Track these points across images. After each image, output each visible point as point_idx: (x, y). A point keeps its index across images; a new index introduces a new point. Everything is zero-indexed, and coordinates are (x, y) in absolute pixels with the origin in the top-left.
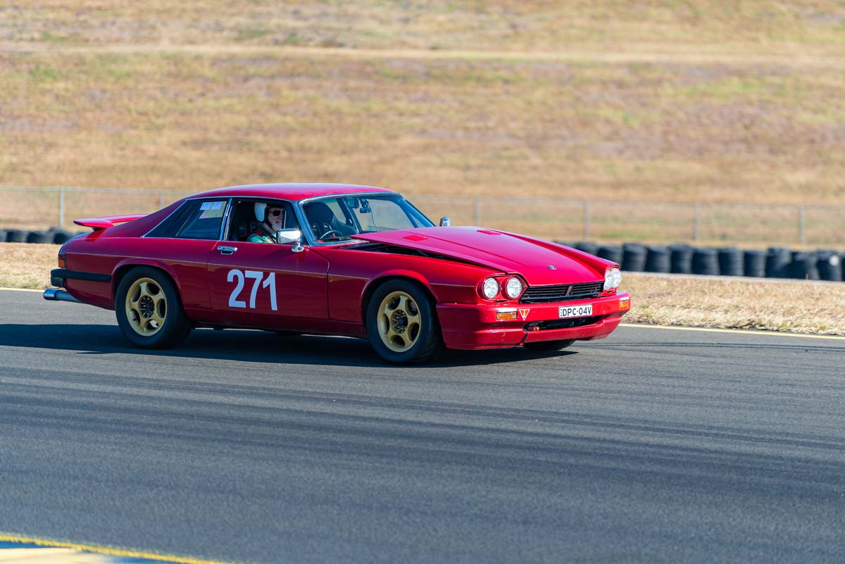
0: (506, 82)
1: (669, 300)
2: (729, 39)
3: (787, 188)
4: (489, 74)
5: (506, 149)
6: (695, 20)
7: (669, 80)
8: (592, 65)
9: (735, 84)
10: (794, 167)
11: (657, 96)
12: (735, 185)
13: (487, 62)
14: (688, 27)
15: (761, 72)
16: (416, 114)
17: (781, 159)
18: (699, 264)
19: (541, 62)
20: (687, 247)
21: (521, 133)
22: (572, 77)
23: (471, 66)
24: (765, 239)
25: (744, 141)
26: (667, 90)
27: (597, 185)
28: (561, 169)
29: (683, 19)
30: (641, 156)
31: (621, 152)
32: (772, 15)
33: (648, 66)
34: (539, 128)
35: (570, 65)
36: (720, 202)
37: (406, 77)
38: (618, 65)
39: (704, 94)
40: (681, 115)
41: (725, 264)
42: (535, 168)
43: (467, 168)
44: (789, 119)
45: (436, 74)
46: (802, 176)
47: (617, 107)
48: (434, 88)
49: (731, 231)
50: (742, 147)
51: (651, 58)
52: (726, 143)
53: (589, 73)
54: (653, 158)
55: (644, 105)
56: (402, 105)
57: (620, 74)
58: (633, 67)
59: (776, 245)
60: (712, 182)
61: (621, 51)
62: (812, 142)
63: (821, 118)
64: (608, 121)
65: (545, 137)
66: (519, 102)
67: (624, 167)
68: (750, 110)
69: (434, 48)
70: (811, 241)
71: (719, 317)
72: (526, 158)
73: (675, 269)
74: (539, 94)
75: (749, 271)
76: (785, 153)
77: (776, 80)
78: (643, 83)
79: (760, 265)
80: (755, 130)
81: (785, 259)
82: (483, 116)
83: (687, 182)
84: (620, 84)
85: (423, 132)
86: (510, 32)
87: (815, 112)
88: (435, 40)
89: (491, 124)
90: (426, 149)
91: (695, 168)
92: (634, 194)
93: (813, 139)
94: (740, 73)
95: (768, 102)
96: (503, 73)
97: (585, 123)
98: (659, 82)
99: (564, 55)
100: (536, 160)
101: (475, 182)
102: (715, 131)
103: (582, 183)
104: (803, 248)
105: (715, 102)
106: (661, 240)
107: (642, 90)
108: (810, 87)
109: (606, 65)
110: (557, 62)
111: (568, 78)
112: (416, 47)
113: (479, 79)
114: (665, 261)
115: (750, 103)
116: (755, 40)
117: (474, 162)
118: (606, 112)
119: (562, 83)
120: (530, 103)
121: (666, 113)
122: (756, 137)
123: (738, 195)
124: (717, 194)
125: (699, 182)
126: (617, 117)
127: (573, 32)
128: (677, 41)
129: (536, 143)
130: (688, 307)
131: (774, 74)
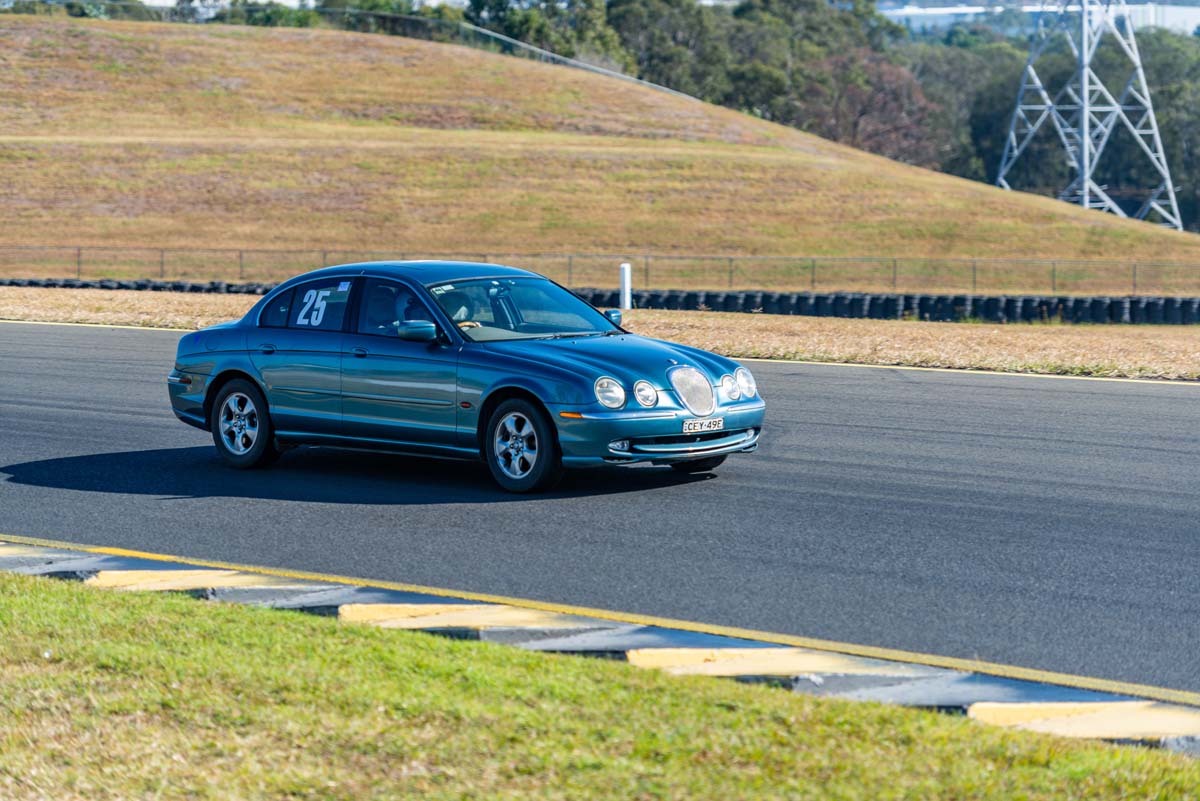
0: (30, 159)
2: (206, 125)
3: (235, 237)
4: (17, 153)
5: (26, 209)
6: (182, 111)
7: (155, 157)
8: (97, 146)
9: (204, 159)
10: (243, 221)
11: (144, 168)
12: (197, 235)
13: (16, 144)
14: (176, 116)
15: (225, 150)
17: (234, 215)
19: (58, 144)
21: (37, 197)
22: (80, 155)
23: (4, 146)
25: (207, 202)
26: (152, 164)
27: (92, 236)
28: (66, 224)
29: (172, 111)
30: (127, 214)
31: (112, 211)
32: (241, 107)
33: (140, 146)
34: (51, 194)
35: (80, 146)
36: (182, 249)
38: (117, 146)
39: (180, 167)
40: (161, 183)
42: (46, 224)
44: (243, 185)
46: (247, 229)
47: (112, 178)
50: (205, 206)
51: (144, 140)
52: (193, 204)
53: (93, 151)
54: (137, 216)
55: (133, 176)
57: (116, 153)
58: (127, 147)
60: (180, 233)
61: (123, 135)
62: (258, 202)
63: (267, 184)
64: (105, 188)
65: (55, 200)
66: (38, 174)
67: (115, 222)
68: (213, 179)
72: (41, 216)
74: (54, 168)
76: (237, 211)
77: (236, 156)
78: (136, 158)
80: (216, 193)
82: (10, 185)
83: (160, 233)
84: (117, 160)
86: (39, 121)
87: (263, 180)
89: (15, 191)
91: (169, 223)
92: (120, 243)
93: (259, 200)
94: (209, 151)
95: (228, 172)
96: (29, 153)
97: (87, 189)
98: (147, 157)
99: (76, 139)
100: (47, 216)
102: (185, 194)
103: (81, 235)
105: (188, 172)
107: (133, 164)
108: (261, 161)
109: (108, 146)
110: (70, 143)
111: (77, 156)
113: (9, 157)
115: (214, 173)
116: (225, 126)
118: (105, 181)
119: (73, 159)
120: (46, 175)
121: (150, 182)
122: (215, 199)
123: (199, 243)
124: (183, 242)
125: (170, 233)
126: (112, 185)
127: (87, 120)
128: (166, 127)
129: (48, 205)
131: (234, 151)
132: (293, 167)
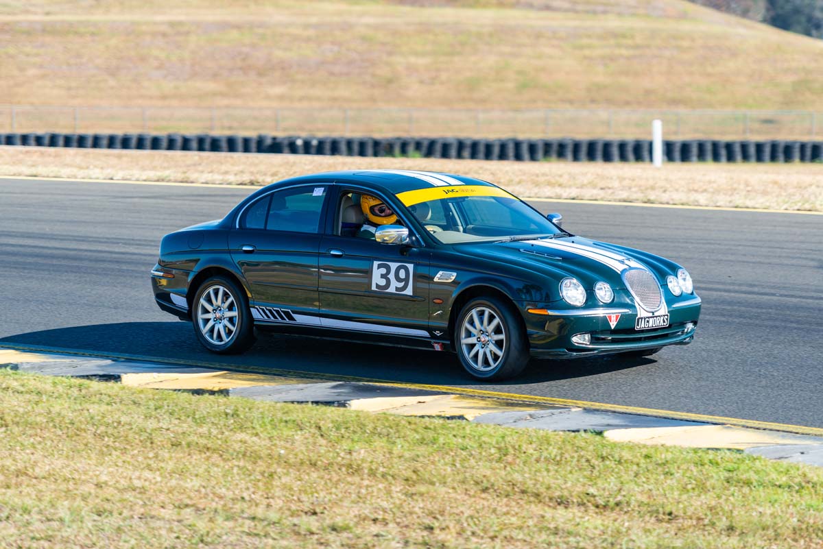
0: (93, 34)
1: (200, 168)
2: (231, 5)
3: (268, 97)
4: (82, 30)
5: (94, 76)
7: (194, 32)
8: (146, 23)
9: (234, 34)
10: (273, 84)
11: (187, 42)
12: (236, 96)
13: (81, 22)
15: (251, 26)
16: (37, 55)
17: (265, 79)
18: (215, 145)
19: (114, 22)
20: (207, 135)
21: (103, 66)
22: (134, 31)
23: (71, 24)
24: (255, 129)
25: (241, 69)
26: (193, 38)
27: (151, 98)
28: (128, 88)
30: (178, 79)
31: (165, 77)
33: (181, 23)
34: (114, 62)
35: (133, 23)
36: (227, 107)
37: (29, 32)
38: (163, 23)
39: (216, 40)
40: (202, 53)
41: (232, 145)
42: (112, 88)
43: (69, 89)
44: (269, 54)
45: (48, 30)
46: (278, 90)
47: (162, 49)
48: (48, 39)
49: (235, 124)
50: (241, 72)
51: (182, 18)
52: (231, 70)
53: (144, 28)
54: (185, 80)
55: (179, 47)
56: (28, 49)
57: (163, 28)
58: (172, 24)
59: (264, 132)
60: (223, 95)
61: (164, 14)
62: (283, 69)
63: (289, 54)
64: (157, 58)
65: (118, 68)
66: (101, 47)
67: (168, 86)
68: (245, 50)
69: (48, 14)
70: (285, 130)
71: (231, 178)
72: (106, 81)
73: (201, 148)
75: (247, 149)
76: (267, 76)
77: (261, 31)
78: (178, 34)
79: (253, 145)
80: (248, 62)
81: (268, 142)
82: (79, 56)
83: (207, 95)
84: (164, 35)
85: (41, 66)
87: (285, 50)
88: (47, 9)
89: (84, 61)
90: (44, 77)
91: (211, 86)
92: (174, 103)
93: (284, 67)
94: (238, 27)
95: (256, 44)
96: (91, 29)
97: (143, 59)
98: (188, 33)
99: (129, 17)
100: (112, 82)
101: (74, 97)
102: (223, 62)
103: (142, 97)
104: (280, 134)
105: (223, 45)
106: (192, 131)
107: (177, 38)
108: (282, 35)
109: (155, 23)
110: (124, 21)
111: (131, 32)
112: (35, 13)
113: (76, 33)
114: (194, 144)
115: (245, 45)
116: (246, 6)
117: (73, 84)
118: (155, 52)
119: (128, 34)
120: (108, 47)
121: (193, 52)
122: (249, 66)
123: (239, 102)
124: (225, 102)
125: (215, 94)
126: (163, 55)
128: (198, 7)
129: (113, 72)
130: (211, 172)
131: (259, 27)
132: (308, 40)
